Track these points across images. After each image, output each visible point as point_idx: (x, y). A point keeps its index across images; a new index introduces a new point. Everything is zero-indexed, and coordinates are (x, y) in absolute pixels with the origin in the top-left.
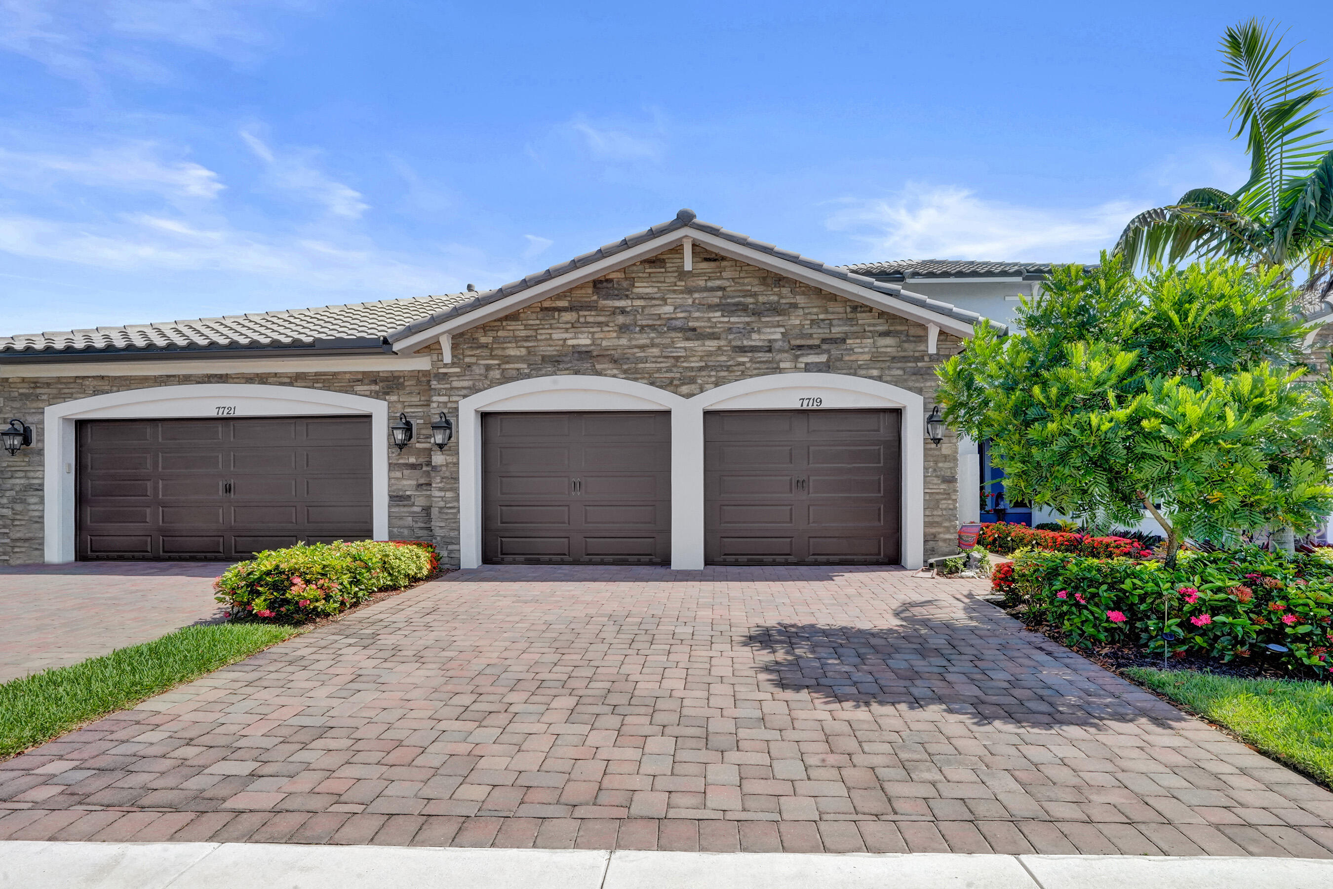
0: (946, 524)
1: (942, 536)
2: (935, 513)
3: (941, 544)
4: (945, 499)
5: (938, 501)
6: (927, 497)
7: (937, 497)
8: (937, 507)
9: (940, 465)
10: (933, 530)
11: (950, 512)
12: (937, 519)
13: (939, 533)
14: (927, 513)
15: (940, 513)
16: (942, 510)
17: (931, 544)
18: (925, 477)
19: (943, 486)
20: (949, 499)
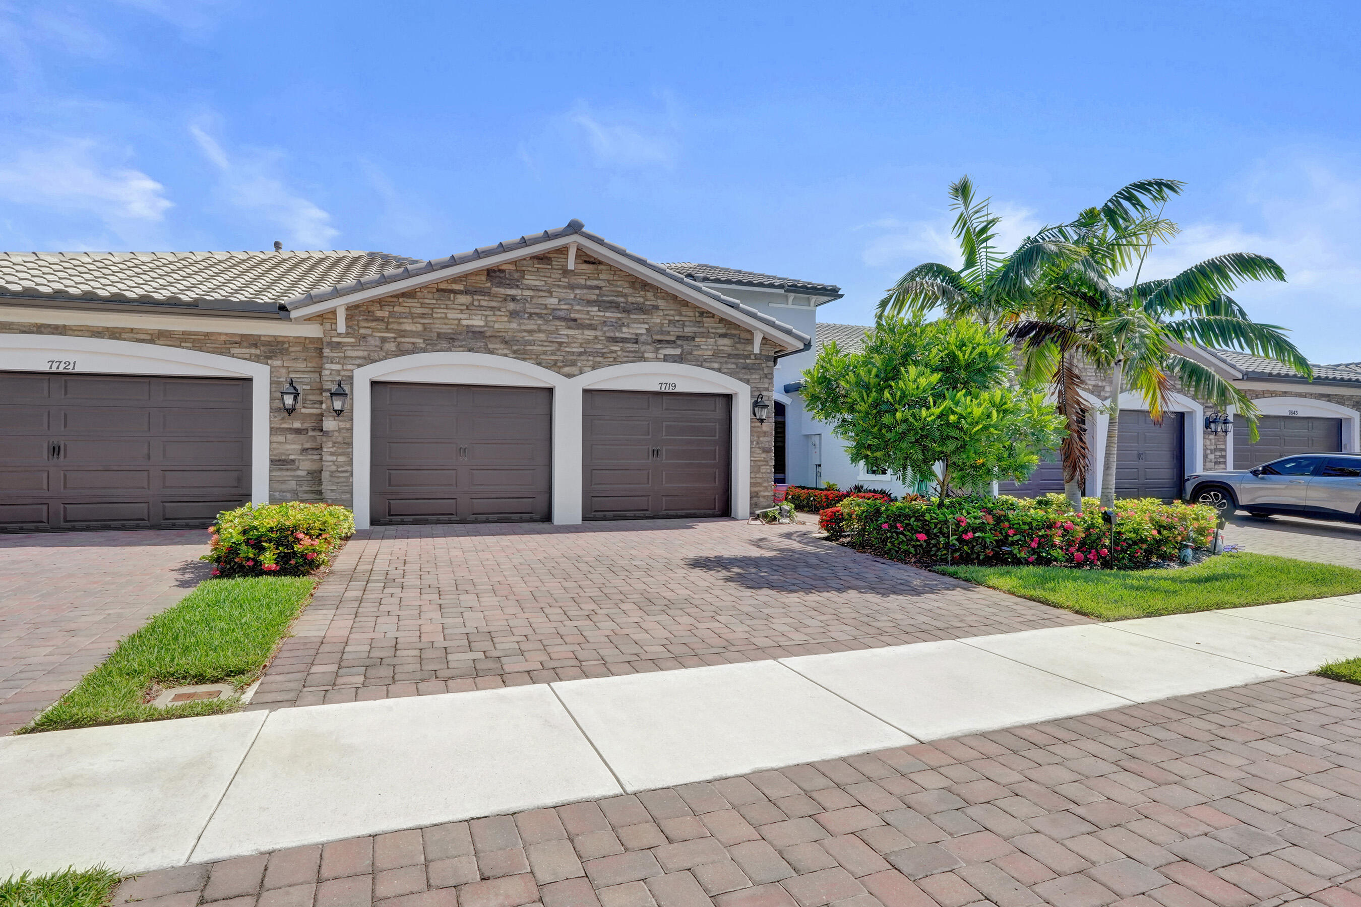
0: (765, 484)
1: (762, 493)
2: (757, 476)
3: (761, 499)
4: (765, 465)
5: (759, 467)
6: (752, 464)
7: (760, 463)
8: (759, 471)
9: (761, 439)
10: (756, 489)
11: (768, 475)
12: (759, 481)
13: (760, 491)
14: (752, 476)
15: (761, 476)
16: (762, 473)
17: (755, 499)
18: (751, 448)
19: (764, 455)
20: (767, 465)
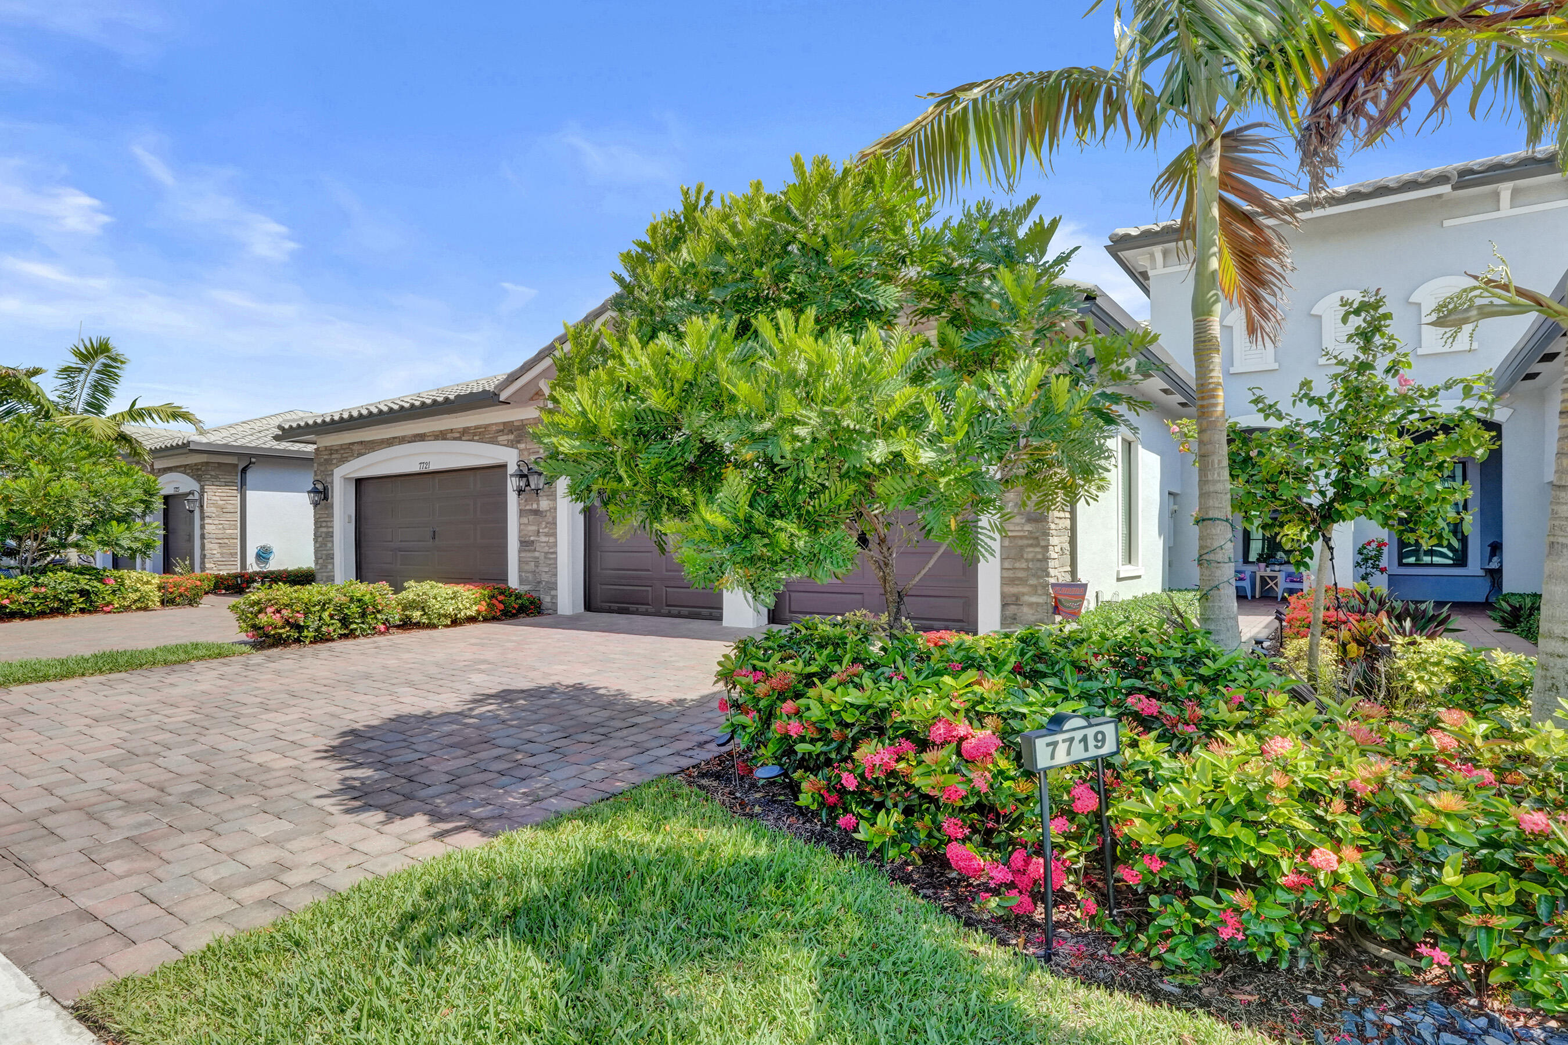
0: (1033, 581)
1: (1026, 598)
2: (1017, 565)
3: (1025, 609)
4: (1031, 546)
5: (1022, 548)
7: (1021, 542)
8: (1020, 557)
10: (1014, 590)
11: (1038, 565)
12: (1021, 574)
13: (1024, 594)
14: (1007, 565)
15: (1024, 565)
16: (1027, 560)
17: (1012, 609)
19: (1028, 527)
20: (1038, 545)
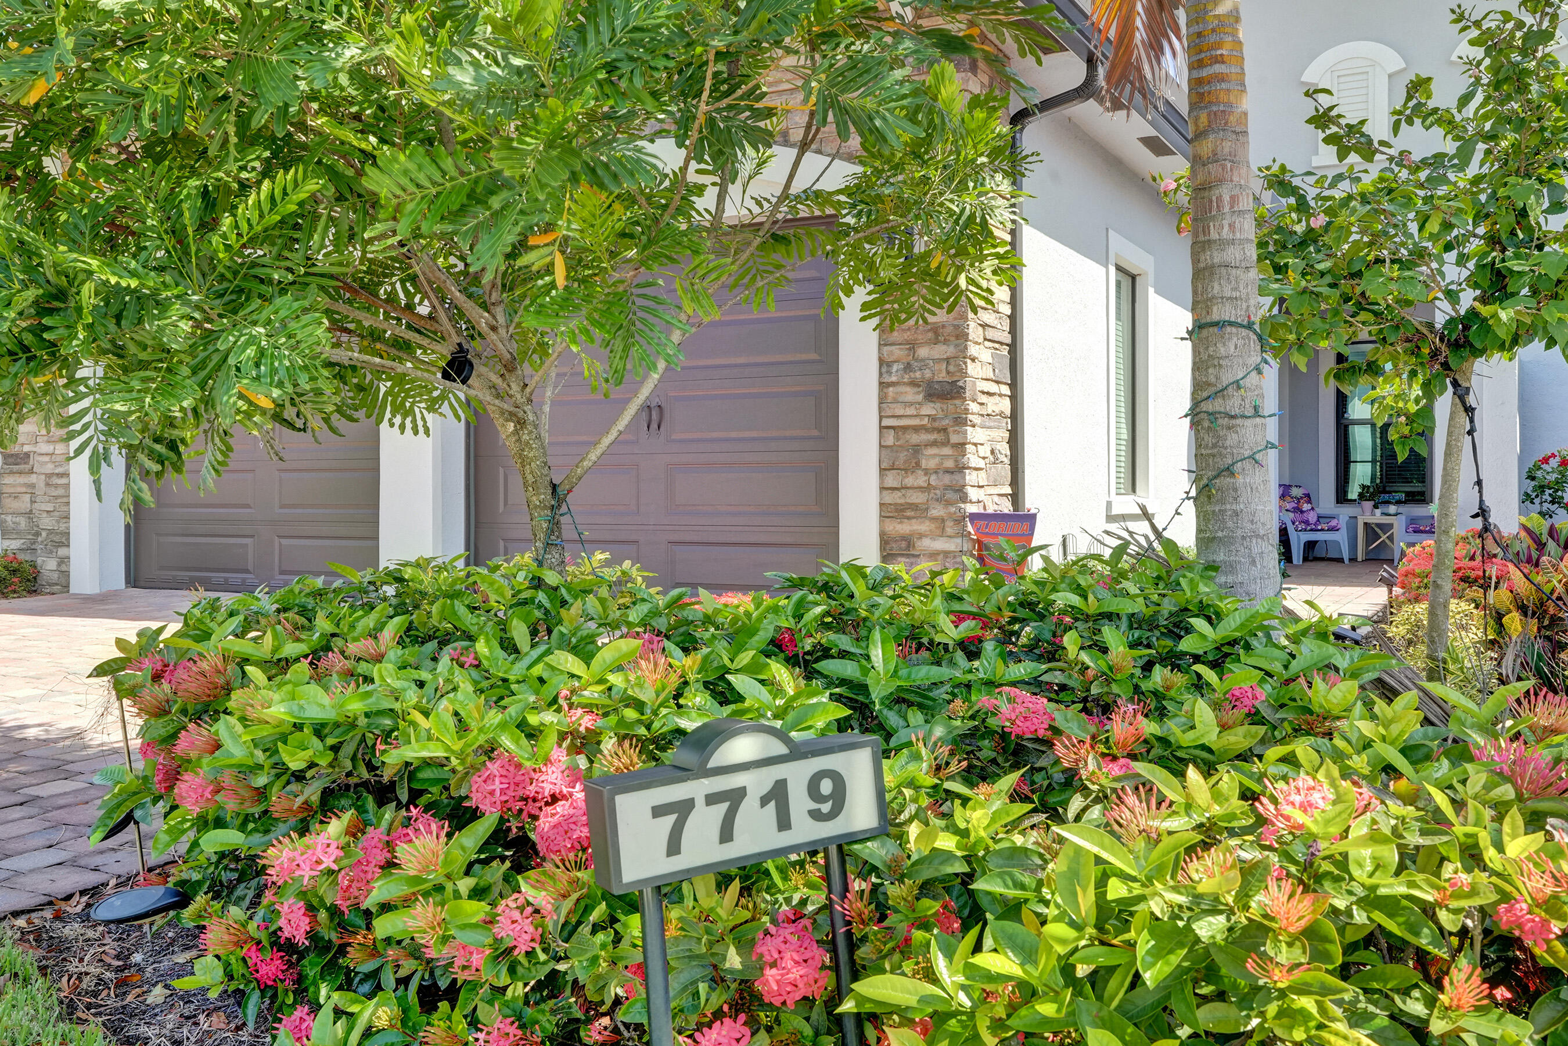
0: (937, 511)
1: (926, 543)
2: (910, 481)
4: (934, 444)
5: (917, 449)
6: (890, 440)
7: (915, 438)
8: (913, 466)
9: (923, 352)
10: (904, 528)
11: (947, 479)
13: (921, 536)
14: (891, 480)
15: (921, 480)
16: (926, 472)
18: (883, 385)
19: (928, 409)
20: (946, 443)
